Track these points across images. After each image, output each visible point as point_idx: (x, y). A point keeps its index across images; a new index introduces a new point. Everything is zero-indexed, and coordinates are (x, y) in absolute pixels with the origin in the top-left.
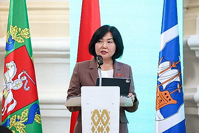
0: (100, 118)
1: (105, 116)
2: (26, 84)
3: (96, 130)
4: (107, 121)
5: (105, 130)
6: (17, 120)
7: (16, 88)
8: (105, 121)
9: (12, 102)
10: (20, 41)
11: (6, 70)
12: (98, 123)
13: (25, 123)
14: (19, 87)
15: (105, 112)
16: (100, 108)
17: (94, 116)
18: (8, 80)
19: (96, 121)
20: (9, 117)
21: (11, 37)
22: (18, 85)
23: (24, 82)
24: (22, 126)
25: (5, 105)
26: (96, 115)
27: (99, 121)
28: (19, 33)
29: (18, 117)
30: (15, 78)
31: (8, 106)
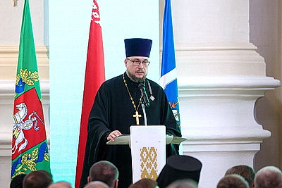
0: (149, 155)
1: (153, 153)
2: (36, 125)
3: (145, 166)
4: (155, 157)
5: (153, 166)
6: (28, 159)
7: (27, 128)
8: (153, 157)
9: (23, 142)
10: (30, 84)
11: (16, 111)
12: (146, 159)
13: (35, 161)
14: (30, 127)
15: (153, 149)
16: (148, 146)
17: (142, 153)
18: (19, 121)
19: (145, 158)
20: (20, 156)
21: (21, 79)
22: (28, 125)
23: (34, 122)
24: (33, 164)
25: (16, 144)
26: (145, 153)
27: (147, 158)
28: (29, 76)
29: (30, 155)
30: (26, 118)
31: (19, 145)
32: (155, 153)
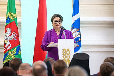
1: (68, 51)
2: (15, 38)
3: (64, 57)
4: (69, 53)
5: (68, 57)
6: (11, 53)
7: (11, 39)
8: (68, 53)
9: (9, 45)
10: (13, 19)
11: (6, 31)
13: (15, 54)
14: (12, 39)
15: (68, 49)
16: (66, 48)
17: (63, 51)
18: (7, 36)
19: (64, 53)
20: (8, 52)
21: (8, 17)
22: (12, 38)
23: (14, 37)
24: (14, 56)
25: (6, 46)
26: (64, 51)
27: (65, 53)
28: (12, 15)
29: (12, 52)
30: (11, 35)
31: (7, 47)
32: (69, 51)
